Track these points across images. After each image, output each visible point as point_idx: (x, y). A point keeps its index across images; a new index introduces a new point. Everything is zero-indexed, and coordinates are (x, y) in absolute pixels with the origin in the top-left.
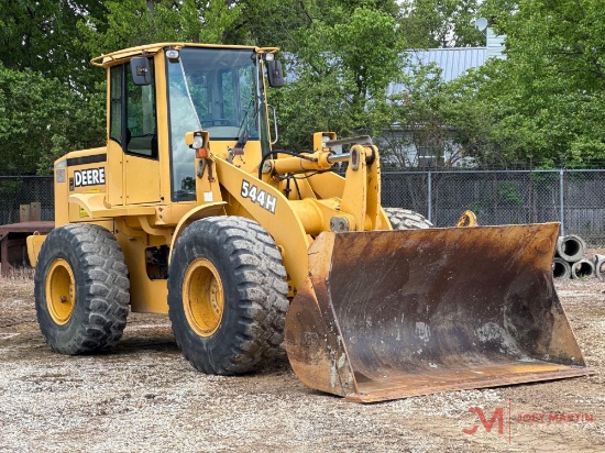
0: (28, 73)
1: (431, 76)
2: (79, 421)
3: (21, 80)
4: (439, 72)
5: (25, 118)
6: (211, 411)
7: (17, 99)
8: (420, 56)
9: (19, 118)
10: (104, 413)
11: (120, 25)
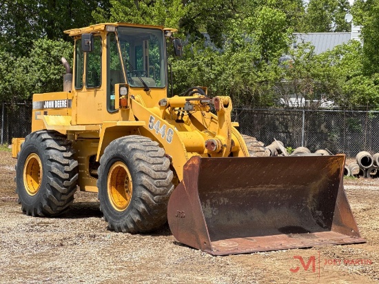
0: (61, 42)
1: (308, 51)
2: (46, 248)
3: (58, 46)
4: (312, 48)
5: (58, 69)
6: (124, 247)
7: (54, 58)
8: (303, 38)
9: (55, 69)
10: (62, 245)
11: (118, 14)
